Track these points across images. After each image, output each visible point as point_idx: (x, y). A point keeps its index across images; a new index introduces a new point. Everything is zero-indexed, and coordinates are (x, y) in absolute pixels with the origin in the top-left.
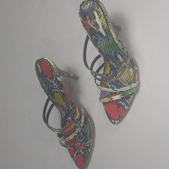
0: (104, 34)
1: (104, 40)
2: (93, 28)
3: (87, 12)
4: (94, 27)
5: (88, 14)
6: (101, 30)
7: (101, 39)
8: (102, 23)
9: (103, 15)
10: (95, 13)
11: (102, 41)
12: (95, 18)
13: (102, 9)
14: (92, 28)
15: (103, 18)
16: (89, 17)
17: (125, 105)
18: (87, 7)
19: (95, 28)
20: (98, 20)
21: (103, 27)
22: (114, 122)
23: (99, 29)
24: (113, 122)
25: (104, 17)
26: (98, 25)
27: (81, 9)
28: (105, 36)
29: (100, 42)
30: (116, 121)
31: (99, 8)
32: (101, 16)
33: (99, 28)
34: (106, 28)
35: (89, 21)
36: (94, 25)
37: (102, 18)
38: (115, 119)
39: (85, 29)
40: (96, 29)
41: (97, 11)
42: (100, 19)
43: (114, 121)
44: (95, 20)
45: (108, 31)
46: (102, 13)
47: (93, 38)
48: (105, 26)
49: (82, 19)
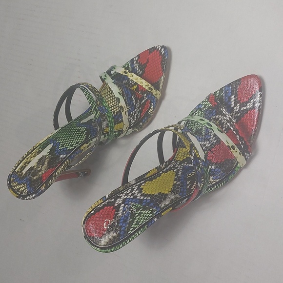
0: (50, 146)
1: (60, 143)
2: (48, 163)
3: (28, 183)
4: (46, 163)
5: (30, 179)
6: (46, 152)
7: (61, 147)
8: (35, 156)
9: (24, 161)
10: (24, 172)
11: (64, 144)
12: (32, 168)
13: (16, 168)
14: (48, 165)
15: (28, 158)
16: (34, 177)
17: (135, 62)
19: (46, 160)
20: (34, 163)
21: (39, 152)
22: (162, 48)
23: (46, 156)
24: (163, 49)
25: (26, 159)
26: (40, 160)
27: (29, 194)
28: (52, 144)
29: (66, 146)
30: (158, 48)
31: (16, 171)
33: (44, 157)
34: (39, 148)
35: (40, 173)
36: (43, 164)
37: (28, 161)
38: (158, 52)
40: (48, 159)
41: (22, 170)
42: (30, 161)
43: (161, 50)
44: (34, 167)
45: (44, 144)
46: (22, 163)
47: (65, 157)
48: (37, 151)
49: (43, 185)
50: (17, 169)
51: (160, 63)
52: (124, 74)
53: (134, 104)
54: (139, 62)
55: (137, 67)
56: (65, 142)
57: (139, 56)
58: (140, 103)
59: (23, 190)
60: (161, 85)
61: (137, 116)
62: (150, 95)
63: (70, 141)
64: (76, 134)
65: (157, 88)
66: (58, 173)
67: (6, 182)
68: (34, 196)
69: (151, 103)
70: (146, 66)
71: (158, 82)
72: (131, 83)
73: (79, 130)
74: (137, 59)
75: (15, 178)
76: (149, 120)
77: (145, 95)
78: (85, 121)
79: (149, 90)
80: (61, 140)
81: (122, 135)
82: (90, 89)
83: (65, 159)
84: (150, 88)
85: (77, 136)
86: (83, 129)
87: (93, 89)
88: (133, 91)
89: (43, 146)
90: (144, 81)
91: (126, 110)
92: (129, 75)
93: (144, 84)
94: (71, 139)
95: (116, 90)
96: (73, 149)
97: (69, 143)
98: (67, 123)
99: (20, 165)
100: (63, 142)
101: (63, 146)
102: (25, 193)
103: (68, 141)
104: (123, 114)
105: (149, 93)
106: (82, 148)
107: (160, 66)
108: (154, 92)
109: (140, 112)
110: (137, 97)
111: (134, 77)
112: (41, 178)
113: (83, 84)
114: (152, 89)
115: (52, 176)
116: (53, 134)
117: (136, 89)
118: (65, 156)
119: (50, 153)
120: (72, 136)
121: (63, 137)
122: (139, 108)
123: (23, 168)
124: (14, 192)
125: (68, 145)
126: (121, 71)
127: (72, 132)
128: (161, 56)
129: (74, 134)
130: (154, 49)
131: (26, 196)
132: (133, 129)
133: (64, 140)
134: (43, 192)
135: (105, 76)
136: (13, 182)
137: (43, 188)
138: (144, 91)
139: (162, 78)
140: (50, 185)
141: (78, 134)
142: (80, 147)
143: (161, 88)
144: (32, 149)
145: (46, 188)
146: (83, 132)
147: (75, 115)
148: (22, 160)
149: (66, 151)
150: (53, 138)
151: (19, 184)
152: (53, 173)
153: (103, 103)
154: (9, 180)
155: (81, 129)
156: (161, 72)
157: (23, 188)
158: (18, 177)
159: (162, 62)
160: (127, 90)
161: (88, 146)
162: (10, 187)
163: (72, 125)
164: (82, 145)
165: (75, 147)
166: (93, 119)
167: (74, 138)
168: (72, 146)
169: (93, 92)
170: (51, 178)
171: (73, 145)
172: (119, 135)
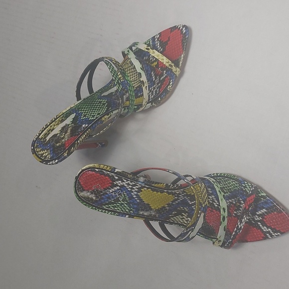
0: (73, 116)
1: (82, 113)
2: (71, 131)
3: (52, 149)
4: (69, 131)
5: (53, 146)
6: (68, 121)
7: (83, 117)
8: (58, 124)
9: (47, 129)
10: (48, 138)
11: (86, 114)
12: (55, 136)
13: (40, 134)
14: (71, 134)
15: (51, 126)
16: (57, 143)
17: (156, 40)
18: (46, 153)
19: (69, 129)
20: (57, 130)
21: (62, 121)
22: (183, 27)
23: (69, 125)
24: (184, 29)
25: (49, 127)
26: (63, 128)
27: (52, 159)
28: (75, 114)
29: (88, 116)
30: (180, 27)
32: (50, 130)
33: (67, 125)
34: (63, 117)
35: (63, 140)
36: (66, 132)
38: (179, 31)
40: (71, 128)
41: (46, 137)
42: (53, 129)
43: (182, 29)
44: (57, 134)
46: (45, 131)
48: (61, 119)
49: (65, 152)
50: (41, 136)
51: (180, 42)
52: (146, 50)
53: (154, 80)
55: (158, 44)
56: (87, 112)
57: (160, 34)
58: (160, 79)
59: (47, 156)
60: (181, 63)
61: (156, 91)
62: (169, 72)
63: (92, 112)
64: (97, 106)
65: (177, 65)
66: (80, 141)
67: (30, 148)
68: (56, 161)
69: (170, 79)
70: (167, 44)
71: (178, 59)
72: (152, 60)
73: (100, 102)
74: (158, 36)
75: (38, 144)
76: (167, 95)
77: (165, 72)
78: (106, 94)
79: (170, 67)
80: (83, 110)
81: (141, 109)
82: (113, 63)
83: (87, 128)
84: (170, 65)
85: (99, 107)
86: (104, 101)
87: (116, 63)
88: (153, 67)
89: (67, 115)
90: (165, 58)
91: (146, 85)
92: (151, 51)
93: (165, 60)
94: (93, 110)
95: (138, 65)
96: (95, 119)
97: (91, 114)
98: (88, 95)
99: (44, 132)
100: (85, 113)
101: (85, 116)
102: (48, 158)
103: (90, 112)
104: (144, 88)
105: (169, 70)
106: (103, 119)
107: (181, 44)
108: (174, 69)
109: (160, 87)
110: (157, 73)
111: (155, 54)
112: (63, 145)
113: (106, 58)
114: (172, 66)
115: (74, 144)
116: (76, 104)
117: (156, 66)
118: (87, 125)
119: (73, 122)
120: (94, 108)
121: (85, 108)
122: (158, 84)
123: (47, 135)
124: (38, 157)
125: (90, 116)
126: (143, 47)
127: (94, 103)
128: (182, 35)
129: (95, 105)
130: (175, 28)
131: (49, 161)
132: (152, 104)
133: (86, 111)
134: (65, 158)
135: (128, 51)
136: (36, 147)
137: (66, 154)
138: (164, 68)
139: (183, 56)
140: (72, 152)
141: (100, 105)
142: (101, 118)
143: (180, 65)
144: (55, 118)
145: (69, 154)
146: (104, 104)
147: (96, 88)
148: (46, 128)
149: (88, 121)
150: (75, 108)
151: (43, 150)
152: (75, 141)
153: (126, 77)
154: (33, 145)
155: (102, 101)
156: (181, 50)
157: (46, 154)
158: (42, 143)
159: (182, 41)
160: (147, 66)
161: (109, 118)
162: (34, 152)
163: (93, 97)
164: (103, 116)
165: (97, 118)
166: (113, 93)
167: (95, 110)
168: (93, 116)
169: (116, 66)
170: (73, 145)
171: (95, 115)
172: (138, 108)
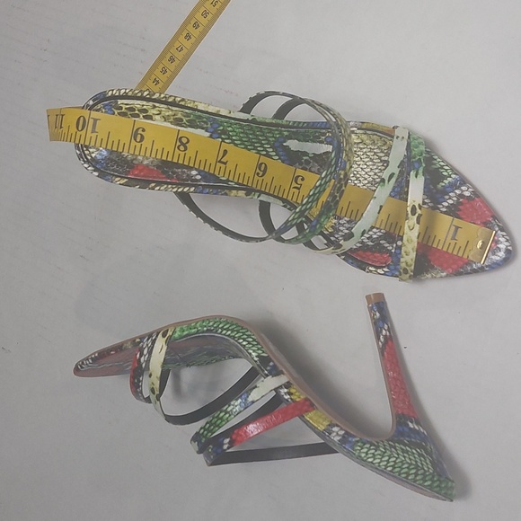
8: (166, 119)
9: (145, 103)
13: (125, 97)
15: (155, 107)
17: (458, 192)
21: (178, 122)
25: (151, 104)
27: (93, 163)
28: (208, 134)
31: (120, 102)
32: (146, 111)
34: (187, 115)
37: (152, 112)
39: (156, 186)
42: (150, 118)
45: (200, 117)
46: (139, 102)
47: (197, 180)
48: (179, 116)
49: (122, 177)
50: (123, 101)
54: (461, 204)
55: (450, 201)
69: (388, 266)
75: (105, 109)
78: (295, 145)
83: (192, 183)
89: (196, 120)
98: (269, 117)
99: (135, 102)
111: (411, 233)
112: (132, 165)
116: (231, 115)
118: (199, 177)
123: (132, 112)
137: (119, 183)
144: (177, 100)
148: (145, 99)
150: (221, 124)
152: (153, 182)
153: (325, 216)
154: (97, 99)
163: (271, 132)
166: (307, 155)
